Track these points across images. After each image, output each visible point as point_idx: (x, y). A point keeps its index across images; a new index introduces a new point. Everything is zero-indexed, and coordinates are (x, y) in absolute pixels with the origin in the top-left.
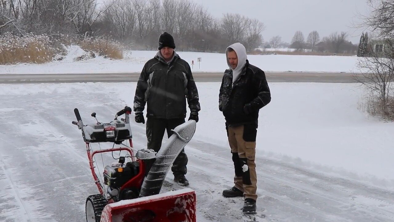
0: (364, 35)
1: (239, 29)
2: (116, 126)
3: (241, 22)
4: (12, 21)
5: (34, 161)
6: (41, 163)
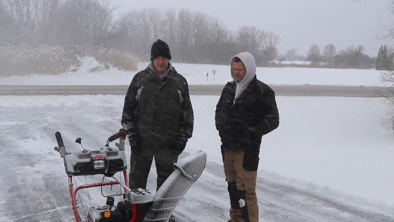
0: (383, 48)
1: (255, 41)
2: (106, 155)
3: (257, 34)
4: (28, 32)
5: (25, 185)
6: (32, 188)
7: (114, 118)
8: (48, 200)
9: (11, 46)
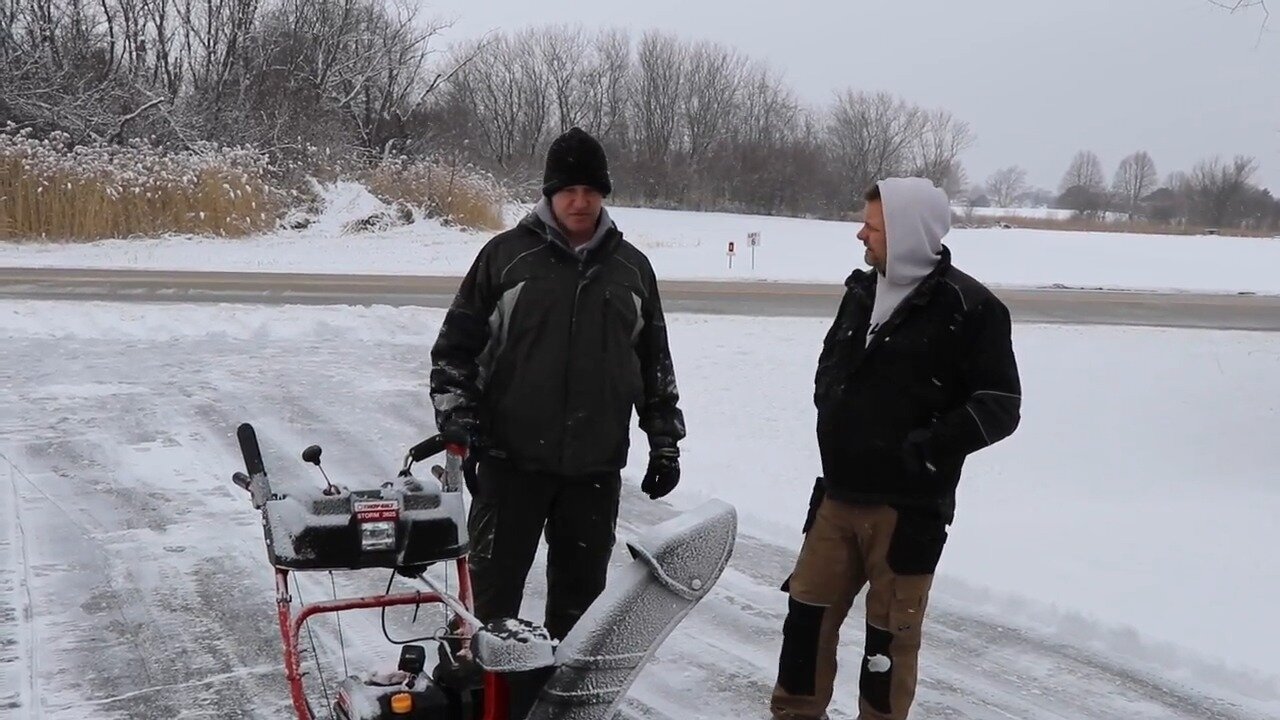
1: (887, 142)
3: (895, 119)
4: (159, 102)
5: (138, 591)
6: (160, 601)
8: (209, 642)
9: (105, 146)
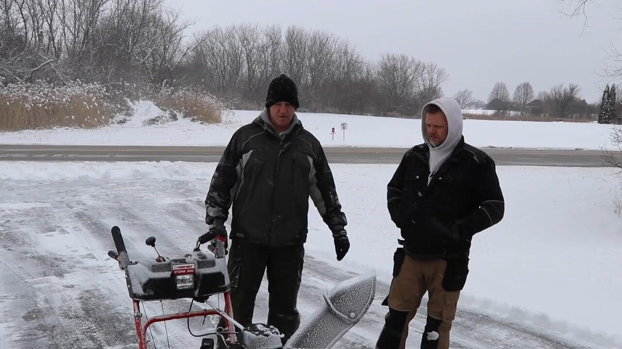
0: (609, 88)
1: (406, 79)
2: (197, 266)
3: (409, 67)
4: (50, 62)
5: (51, 308)
6: (63, 313)
7: (189, 198)
8: (90, 334)
9: (24, 84)
